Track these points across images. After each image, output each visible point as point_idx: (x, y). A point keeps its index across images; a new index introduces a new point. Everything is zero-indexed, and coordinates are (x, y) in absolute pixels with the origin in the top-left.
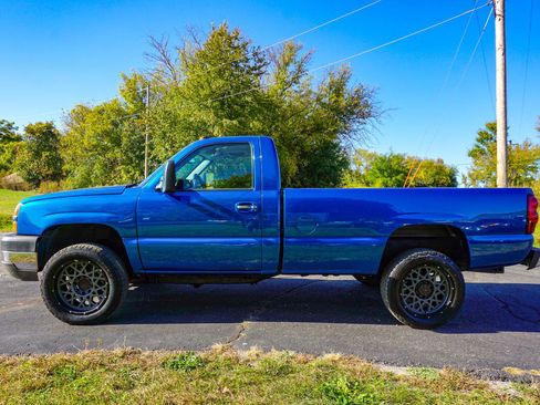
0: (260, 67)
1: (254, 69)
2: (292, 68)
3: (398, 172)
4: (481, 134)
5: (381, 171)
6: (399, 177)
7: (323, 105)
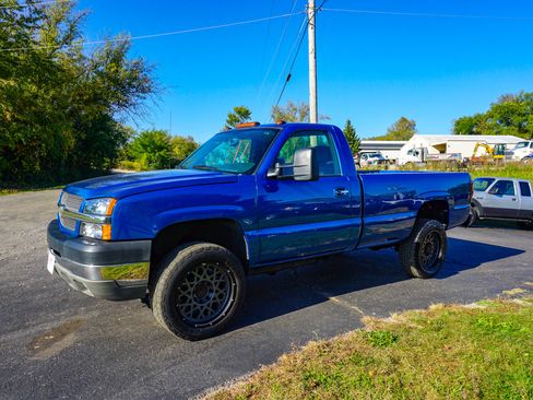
0: (37, 19)
1: (29, 20)
2: (64, 27)
3: (161, 148)
4: (230, 116)
5: (145, 146)
6: (162, 153)
7: (100, 74)
